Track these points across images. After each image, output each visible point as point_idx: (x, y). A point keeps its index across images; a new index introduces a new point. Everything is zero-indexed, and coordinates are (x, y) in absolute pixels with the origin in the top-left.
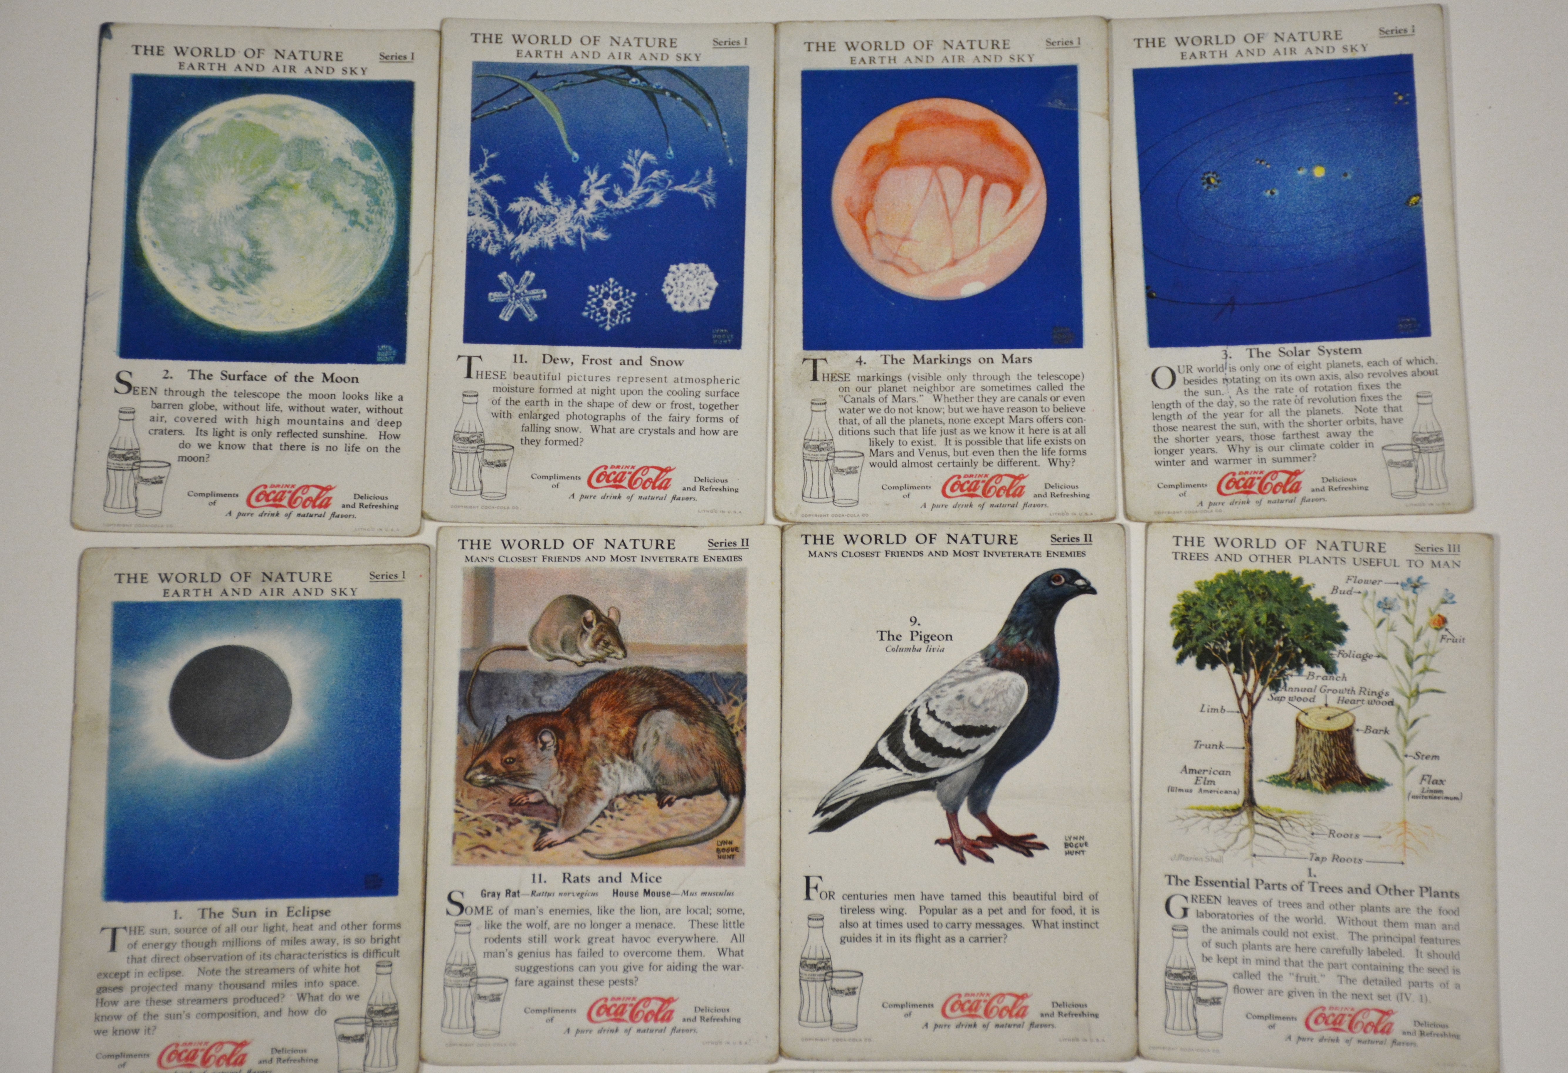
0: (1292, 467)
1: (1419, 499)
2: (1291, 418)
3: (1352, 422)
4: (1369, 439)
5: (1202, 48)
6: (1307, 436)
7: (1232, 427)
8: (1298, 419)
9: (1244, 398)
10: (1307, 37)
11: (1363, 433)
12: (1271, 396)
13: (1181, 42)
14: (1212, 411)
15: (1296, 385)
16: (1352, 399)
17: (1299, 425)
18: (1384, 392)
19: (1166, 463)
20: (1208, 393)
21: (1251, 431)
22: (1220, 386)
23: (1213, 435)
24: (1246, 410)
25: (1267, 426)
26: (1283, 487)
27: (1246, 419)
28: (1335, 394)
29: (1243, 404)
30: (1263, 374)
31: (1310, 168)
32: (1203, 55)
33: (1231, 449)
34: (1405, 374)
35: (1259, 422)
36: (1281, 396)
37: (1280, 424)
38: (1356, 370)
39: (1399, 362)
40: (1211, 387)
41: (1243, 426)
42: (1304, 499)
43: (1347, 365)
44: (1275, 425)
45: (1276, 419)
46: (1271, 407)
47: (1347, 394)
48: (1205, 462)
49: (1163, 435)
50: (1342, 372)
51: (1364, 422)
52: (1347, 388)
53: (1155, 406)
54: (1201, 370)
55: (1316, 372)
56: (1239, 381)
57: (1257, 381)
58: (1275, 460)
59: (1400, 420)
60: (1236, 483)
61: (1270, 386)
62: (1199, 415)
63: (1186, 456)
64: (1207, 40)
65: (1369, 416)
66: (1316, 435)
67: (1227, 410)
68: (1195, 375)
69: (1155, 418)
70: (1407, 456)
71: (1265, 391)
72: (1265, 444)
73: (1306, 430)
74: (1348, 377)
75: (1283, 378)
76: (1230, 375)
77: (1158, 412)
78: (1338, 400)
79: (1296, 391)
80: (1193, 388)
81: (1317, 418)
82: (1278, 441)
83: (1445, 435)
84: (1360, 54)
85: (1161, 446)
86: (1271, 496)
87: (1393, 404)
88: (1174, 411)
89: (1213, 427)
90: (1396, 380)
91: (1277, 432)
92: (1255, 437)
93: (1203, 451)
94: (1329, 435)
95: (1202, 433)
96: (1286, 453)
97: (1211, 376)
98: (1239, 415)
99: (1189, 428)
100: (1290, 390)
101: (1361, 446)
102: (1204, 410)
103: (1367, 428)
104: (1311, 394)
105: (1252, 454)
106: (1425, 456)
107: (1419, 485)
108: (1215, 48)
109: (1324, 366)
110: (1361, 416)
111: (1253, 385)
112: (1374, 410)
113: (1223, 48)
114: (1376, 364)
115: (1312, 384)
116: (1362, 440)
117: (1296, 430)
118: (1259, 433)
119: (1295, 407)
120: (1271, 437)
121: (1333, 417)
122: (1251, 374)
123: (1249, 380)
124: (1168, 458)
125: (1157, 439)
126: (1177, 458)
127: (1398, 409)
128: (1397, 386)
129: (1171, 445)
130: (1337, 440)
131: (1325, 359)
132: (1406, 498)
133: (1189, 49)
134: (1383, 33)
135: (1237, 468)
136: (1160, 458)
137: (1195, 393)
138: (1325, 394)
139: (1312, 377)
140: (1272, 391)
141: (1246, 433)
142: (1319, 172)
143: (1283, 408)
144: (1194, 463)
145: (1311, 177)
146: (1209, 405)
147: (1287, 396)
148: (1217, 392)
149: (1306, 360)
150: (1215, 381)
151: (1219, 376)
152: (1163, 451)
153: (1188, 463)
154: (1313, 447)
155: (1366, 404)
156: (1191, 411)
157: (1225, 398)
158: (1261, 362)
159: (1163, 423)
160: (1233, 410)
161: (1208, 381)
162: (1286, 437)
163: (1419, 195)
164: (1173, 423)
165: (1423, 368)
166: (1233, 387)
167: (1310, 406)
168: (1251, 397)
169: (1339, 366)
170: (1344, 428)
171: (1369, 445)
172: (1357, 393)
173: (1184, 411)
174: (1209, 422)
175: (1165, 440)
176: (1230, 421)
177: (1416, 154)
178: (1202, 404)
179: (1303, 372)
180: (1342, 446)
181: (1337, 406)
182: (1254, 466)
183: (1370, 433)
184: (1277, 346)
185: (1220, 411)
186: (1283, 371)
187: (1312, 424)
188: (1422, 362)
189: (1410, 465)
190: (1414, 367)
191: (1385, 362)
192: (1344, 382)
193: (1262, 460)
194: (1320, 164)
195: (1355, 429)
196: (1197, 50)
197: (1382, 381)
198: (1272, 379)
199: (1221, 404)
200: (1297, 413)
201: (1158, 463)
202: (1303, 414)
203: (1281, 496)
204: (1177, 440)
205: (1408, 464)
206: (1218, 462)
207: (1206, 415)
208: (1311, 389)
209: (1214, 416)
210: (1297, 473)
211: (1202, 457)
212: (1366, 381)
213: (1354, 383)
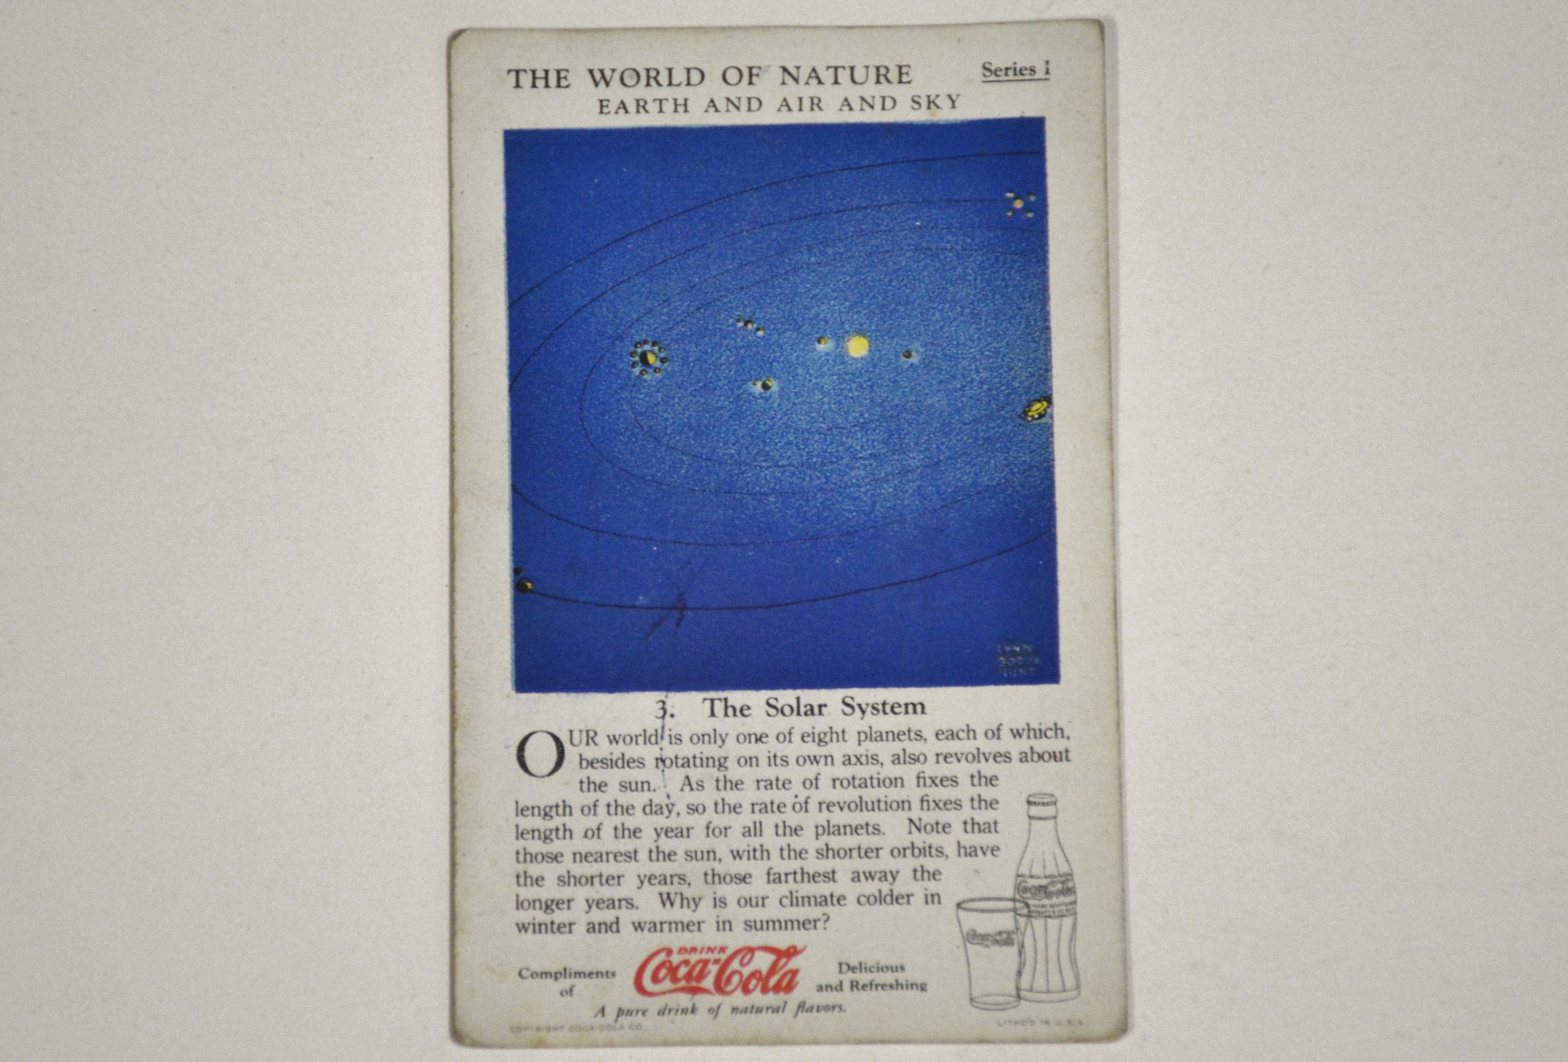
0: (781, 939)
1: (1024, 1009)
2: (783, 841)
3: (901, 852)
4: (933, 886)
5: (641, 91)
6: (813, 878)
7: (669, 856)
8: (797, 843)
9: (695, 797)
10: (844, 76)
11: (920, 874)
12: (748, 796)
13: (599, 78)
14: (630, 822)
15: (796, 774)
16: (902, 805)
17: (800, 854)
18: (964, 791)
19: (538, 928)
20: (625, 786)
21: (706, 866)
22: (650, 773)
23: (630, 870)
24: (698, 822)
25: (737, 855)
26: (763, 981)
27: (698, 841)
28: (870, 794)
29: (693, 809)
30: (734, 750)
31: (840, 339)
32: (641, 106)
33: (667, 900)
34: (1007, 757)
35: (722, 846)
36: (767, 796)
37: (764, 853)
38: (914, 747)
39: (996, 733)
40: (633, 775)
41: (691, 856)
42: (801, 1006)
43: (897, 736)
44: (753, 854)
45: (755, 842)
46: (746, 818)
47: (894, 794)
48: (613, 927)
49: (535, 870)
50: (885, 750)
51: (926, 851)
52: (896, 782)
53: (521, 811)
54: (613, 740)
55: (836, 749)
56: (687, 763)
57: (721, 765)
58: (750, 925)
59: (994, 850)
60: (673, 971)
61: (748, 775)
62: (607, 832)
63: (578, 914)
64: (652, 77)
65: (936, 839)
66: (830, 876)
67: (661, 821)
68: (603, 749)
69: (520, 834)
70: (1005, 922)
71: (737, 785)
72: (731, 892)
73: (813, 864)
74: (897, 760)
75: (773, 760)
76: (669, 751)
77: (528, 823)
78: (876, 806)
79: (796, 787)
80: (597, 775)
81: (835, 842)
82: (758, 886)
83: (1079, 882)
84: (945, 115)
85: (529, 893)
86: (738, 998)
87: (983, 816)
88: (557, 821)
89: (631, 857)
90: (989, 769)
91: (757, 869)
92: (714, 877)
93: (612, 904)
94: (856, 877)
95: (609, 868)
96: (773, 911)
97: (632, 751)
98: (683, 833)
99: (585, 857)
100: (785, 785)
101: (918, 900)
102: (617, 820)
103: (931, 864)
104: (826, 792)
105: (706, 912)
106: (1038, 923)
107: (1025, 982)
108: (664, 92)
109: (852, 737)
110: (919, 839)
111: (714, 772)
112: (946, 828)
113: (681, 93)
114: (953, 735)
115: (827, 773)
116: (918, 889)
117: (794, 865)
118: (720, 869)
119: (793, 819)
120: (743, 879)
121: (866, 841)
122: (711, 750)
123: (706, 762)
124: (541, 916)
125: (522, 879)
126: (560, 916)
127: (991, 827)
128: (991, 781)
129: (550, 890)
130: (870, 887)
131: (854, 724)
132: (1000, 1007)
133: (615, 93)
134: (991, 73)
135: (676, 940)
136: (526, 916)
137: (601, 787)
138: (851, 794)
139: (829, 759)
140: (749, 784)
141: (695, 870)
142: (858, 347)
143: (769, 820)
144: (592, 928)
145: (841, 357)
146: (627, 810)
147: (777, 796)
148: (644, 786)
149: (820, 724)
150: (641, 763)
151: (649, 753)
152: (533, 903)
153: (580, 929)
154: (824, 901)
155: (930, 817)
156: (591, 822)
157: (659, 798)
158: (731, 726)
159: (536, 846)
160: (673, 822)
161: (627, 762)
162: (773, 877)
163: (1049, 399)
164: (555, 846)
165: (1042, 745)
166: (676, 775)
167: (822, 818)
168: (708, 797)
169: (881, 737)
170: (885, 862)
171: (932, 898)
172: (912, 792)
173: (578, 823)
174: (626, 845)
175: (538, 881)
176: (666, 844)
177: (1045, 317)
178: (615, 808)
179: (812, 749)
180: (880, 899)
181: (873, 817)
182: (709, 937)
183: (934, 875)
184: (765, 694)
185: (647, 823)
186: (772, 746)
187: (825, 852)
188: (1042, 734)
189: (1008, 942)
190: (1024, 744)
191: (970, 732)
192: (890, 770)
193: (724, 925)
194: (861, 333)
195: (905, 865)
196: (630, 96)
197: (962, 770)
198: (751, 761)
199: (651, 809)
200: (796, 831)
201: (522, 928)
202: (809, 832)
203: (757, 998)
204: (564, 881)
205: (1005, 939)
206: (638, 927)
207: (620, 832)
208: (825, 783)
209: (635, 833)
210: (791, 952)
211: (608, 916)
212: (932, 769)
213: (909, 772)
